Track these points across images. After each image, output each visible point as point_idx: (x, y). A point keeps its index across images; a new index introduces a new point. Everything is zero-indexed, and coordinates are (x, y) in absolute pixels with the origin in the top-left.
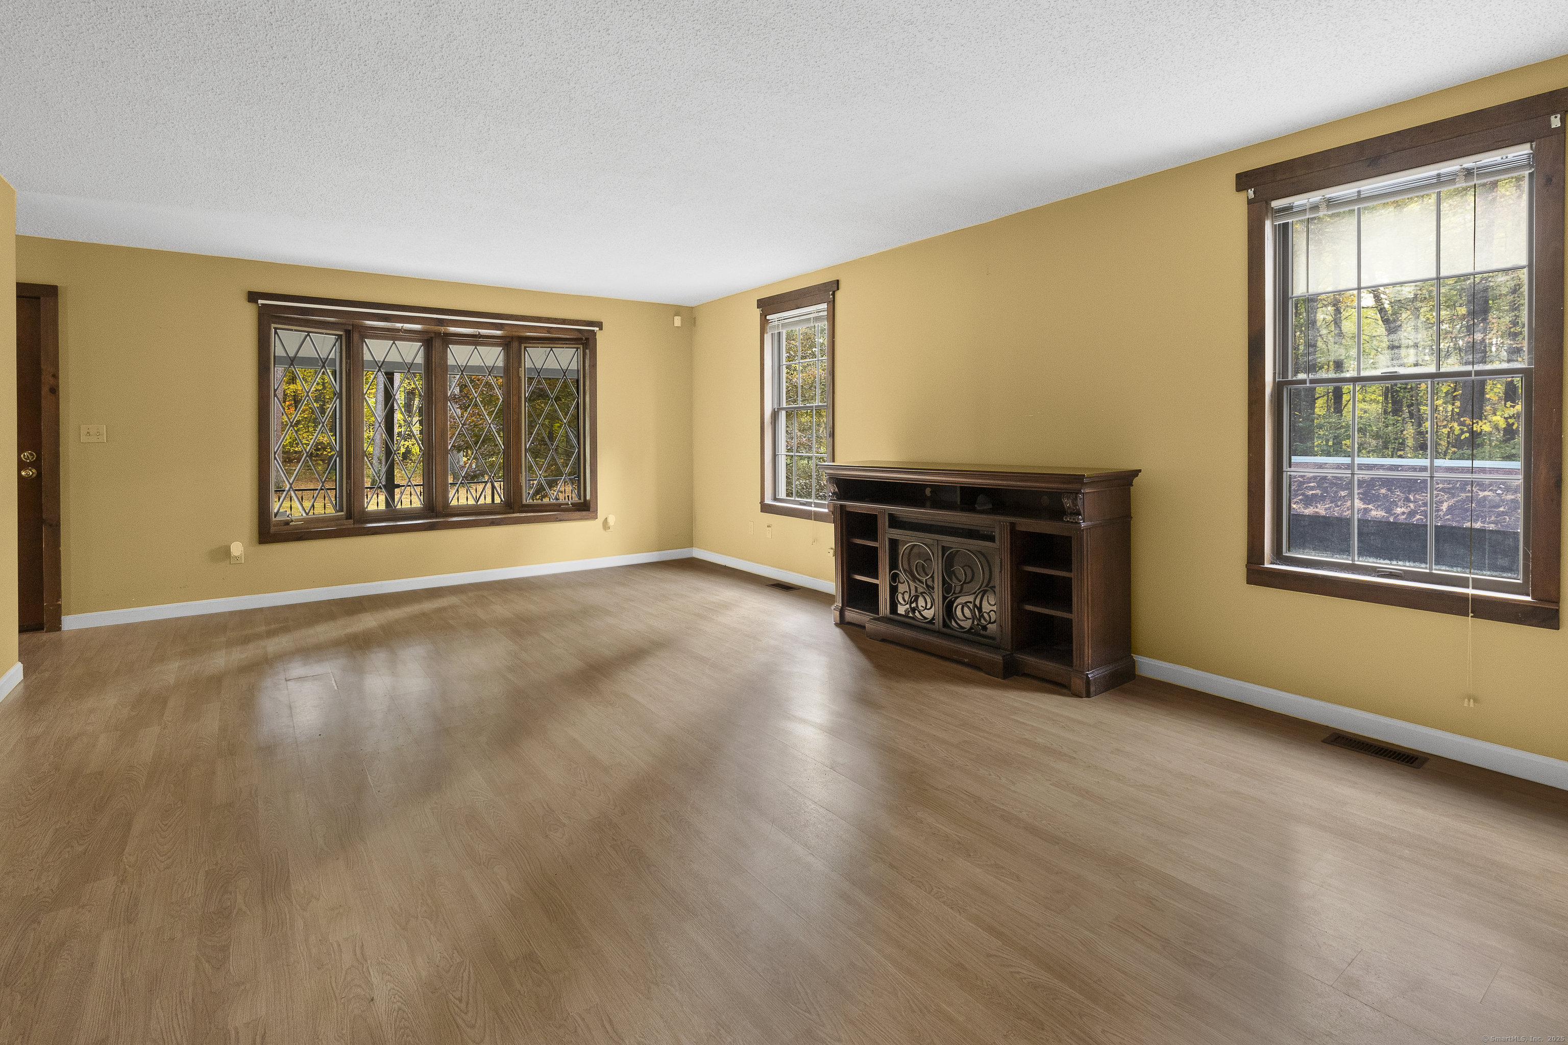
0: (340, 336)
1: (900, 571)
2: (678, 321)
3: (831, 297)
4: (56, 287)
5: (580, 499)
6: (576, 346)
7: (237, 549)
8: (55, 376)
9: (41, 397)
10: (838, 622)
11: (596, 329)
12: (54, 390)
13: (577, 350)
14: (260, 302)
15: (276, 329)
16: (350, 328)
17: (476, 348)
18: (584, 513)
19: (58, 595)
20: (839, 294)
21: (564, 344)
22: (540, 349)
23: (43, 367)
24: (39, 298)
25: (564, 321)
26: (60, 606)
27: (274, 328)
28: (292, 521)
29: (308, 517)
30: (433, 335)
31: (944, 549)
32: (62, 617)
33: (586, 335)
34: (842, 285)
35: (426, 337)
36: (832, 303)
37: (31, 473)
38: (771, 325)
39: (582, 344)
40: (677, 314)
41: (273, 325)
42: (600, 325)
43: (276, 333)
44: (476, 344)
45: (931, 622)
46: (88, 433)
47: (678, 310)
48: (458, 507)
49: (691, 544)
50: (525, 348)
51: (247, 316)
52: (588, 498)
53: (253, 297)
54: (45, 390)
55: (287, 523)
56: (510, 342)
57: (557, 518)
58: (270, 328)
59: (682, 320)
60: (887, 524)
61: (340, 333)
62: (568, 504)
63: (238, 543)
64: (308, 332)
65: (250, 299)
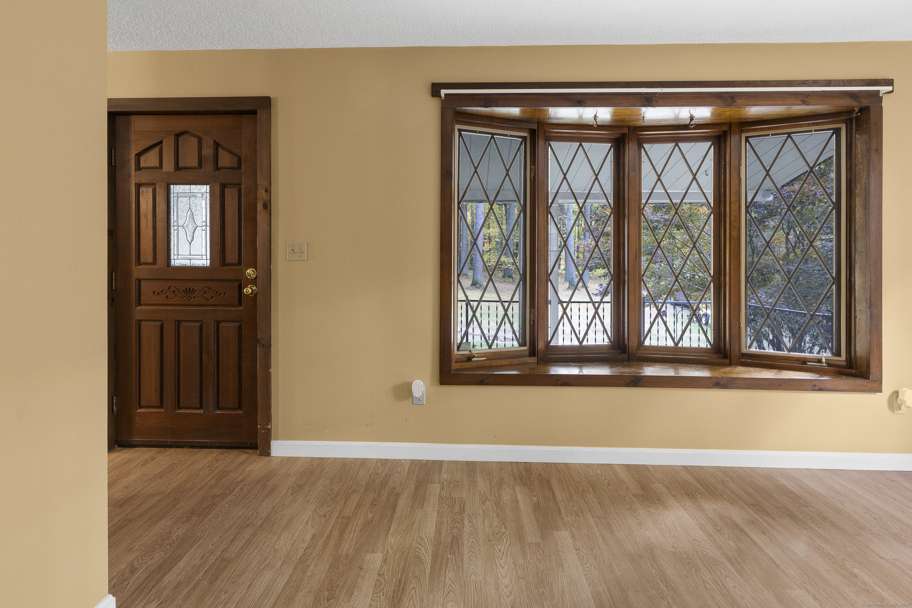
0: (524, 138)
4: (270, 97)
6: (835, 126)
7: (419, 388)
8: (268, 191)
9: (257, 213)
12: (267, 206)
14: (443, 92)
15: (460, 131)
16: (535, 127)
17: (677, 145)
18: (859, 382)
19: (268, 419)
23: (259, 182)
24: (255, 112)
25: (829, 83)
28: (474, 357)
29: (490, 350)
30: (626, 131)
32: (272, 442)
35: (616, 134)
37: (251, 291)
41: (457, 127)
42: (889, 82)
43: (460, 135)
44: (676, 140)
50: (747, 139)
53: (436, 88)
54: (260, 206)
55: (469, 358)
56: (725, 133)
58: (453, 130)
61: (525, 134)
62: (824, 361)
63: (419, 381)
64: (493, 134)
65: (432, 91)
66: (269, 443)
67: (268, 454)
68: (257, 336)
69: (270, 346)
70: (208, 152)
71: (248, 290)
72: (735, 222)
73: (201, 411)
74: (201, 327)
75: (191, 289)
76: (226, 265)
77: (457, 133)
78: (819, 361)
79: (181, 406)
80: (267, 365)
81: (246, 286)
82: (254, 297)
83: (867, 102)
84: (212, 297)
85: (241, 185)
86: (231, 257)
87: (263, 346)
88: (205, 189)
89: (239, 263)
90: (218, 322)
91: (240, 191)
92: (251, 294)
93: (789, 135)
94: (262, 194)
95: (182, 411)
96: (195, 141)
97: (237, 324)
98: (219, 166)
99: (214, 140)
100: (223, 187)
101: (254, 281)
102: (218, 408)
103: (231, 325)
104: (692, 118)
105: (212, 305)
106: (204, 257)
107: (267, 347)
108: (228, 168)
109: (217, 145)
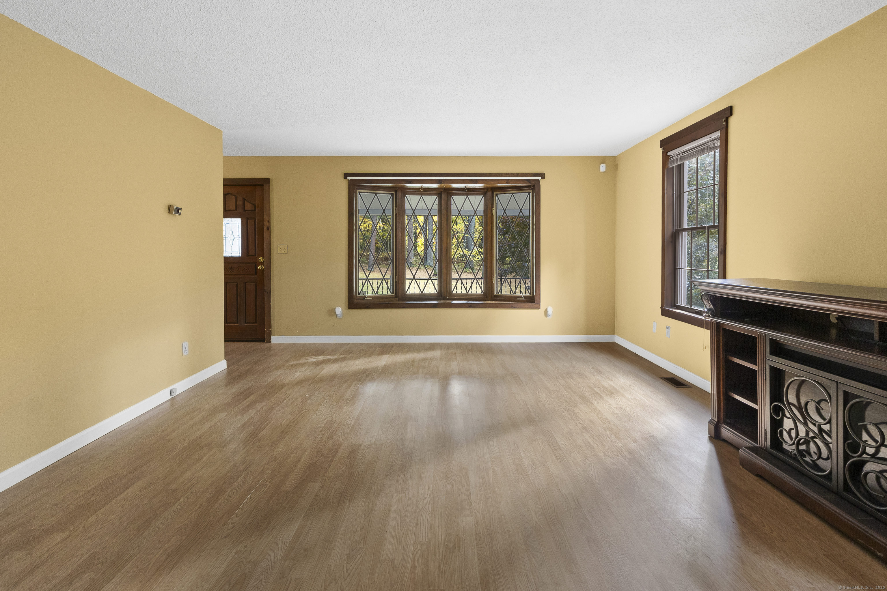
0: (392, 195)
1: (784, 404)
2: (603, 168)
3: (724, 123)
4: (270, 179)
5: (530, 294)
6: (529, 191)
7: (339, 310)
8: (269, 222)
9: (264, 232)
10: (713, 435)
11: (540, 178)
12: (269, 228)
13: (529, 194)
14: (349, 178)
15: (359, 192)
16: (397, 189)
18: (530, 304)
19: (270, 326)
20: (732, 121)
21: (520, 190)
22: (505, 194)
23: (265, 218)
24: (263, 185)
25: (517, 175)
26: (271, 331)
27: (358, 192)
28: (366, 297)
29: (376, 295)
31: (847, 397)
32: (272, 337)
33: (533, 183)
34: (735, 111)
35: (438, 192)
36: (724, 130)
37: (261, 268)
38: (671, 160)
39: (532, 189)
40: (602, 163)
41: (358, 191)
42: (543, 175)
43: (359, 194)
44: (467, 194)
45: (829, 477)
46: (281, 249)
47: (603, 160)
48: (457, 295)
49: (613, 331)
50: (496, 195)
51: (343, 186)
52: (534, 294)
53: (346, 175)
54: (265, 228)
55: (364, 298)
56: (486, 191)
57: (512, 306)
58: (355, 192)
59: (607, 168)
60: (768, 350)
61: (393, 193)
62: (523, 297)
63: (339, 307)
64: (376, 193)
65: (344, 177)
66: (271, 337)
67: (270, 342)
68: (264, 288)
69: (270, 293)
70: (240, 203)
71: (260, 267)
72: (489, 234)
73: (238, 324)
74: (237, 285)
75: (232, 267)
76: (249, 256)
77: (358, 194)
78: (521, 297)
79: (228, 322)
80: (269, 301)
81: (259, 266)
82: (263, 270)
83: (534, 183)
84: (242, 271)
85: (256, 218)
86: (252, 252)
87: (267, 293)
88: (239, 220)
89: (256, 255)
90: (245, 283)
91: (255, 221)
92: (261, 269)
93: (513, 194)
94: (266, 223)
95: (228, 324)
96: (234, 197)
97: (254, 284)
98: (245, 209)
99: (243, 198)
100: (247, 219)
101: (262, 264)
102: (246, 323)
103: (252, 284)
104: (466, 187)
105: (242, 275)
106: (238, 252)
107: (269, 293)
108: (250, 211)
109: (244, 200)
